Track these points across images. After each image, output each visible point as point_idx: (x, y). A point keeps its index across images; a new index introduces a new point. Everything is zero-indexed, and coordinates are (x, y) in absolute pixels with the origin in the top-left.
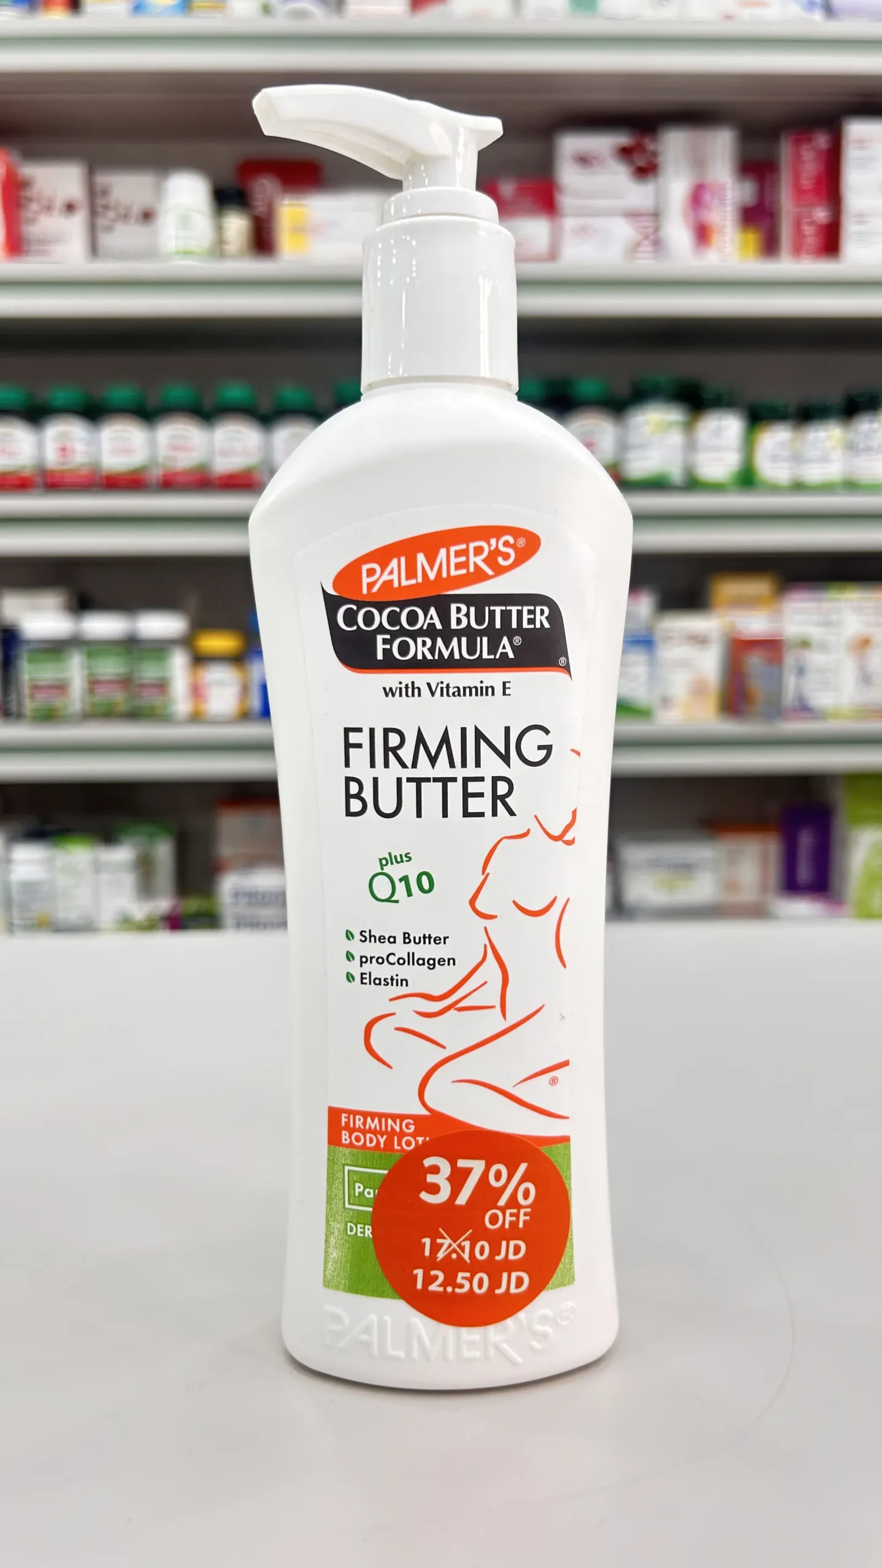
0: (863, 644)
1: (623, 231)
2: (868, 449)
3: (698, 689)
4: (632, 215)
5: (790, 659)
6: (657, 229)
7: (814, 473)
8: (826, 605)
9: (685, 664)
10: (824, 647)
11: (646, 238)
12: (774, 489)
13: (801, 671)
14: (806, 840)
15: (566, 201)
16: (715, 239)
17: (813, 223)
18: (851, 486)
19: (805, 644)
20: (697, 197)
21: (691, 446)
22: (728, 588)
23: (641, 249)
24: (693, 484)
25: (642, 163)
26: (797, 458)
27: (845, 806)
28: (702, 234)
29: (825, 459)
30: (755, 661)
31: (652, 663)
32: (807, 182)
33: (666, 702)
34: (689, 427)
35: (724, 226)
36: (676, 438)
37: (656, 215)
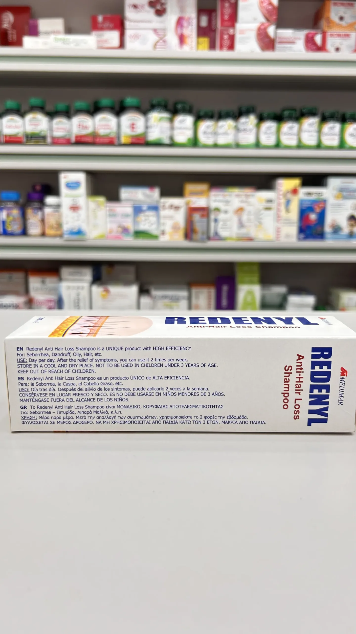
0: (240, 210)
1: (153, 38)
2: (245, 130)
3: (175, 228)
4: (155, 31)
5: (212, 217)
6: (165, 35)
7: (222, 141)
8: (226, 193)
9: (171, 217)
10: (226, 212)
11: (161, 39)
12: (206, 146)
13: (216, 221)
14: (225, 288)
15: (128, 24)
16: (188, 40)
17: (228, 34)
18: (238, 146)
19: (217, 210)
20: (180, 22)
21: (172, 128)
22: (189, 187)
23: (159, 44)
24: (173, 144)
25: (159, 7)
26: (215, 134)
27: (239, 276)
28: (182, 39)
29: (226, 134)
30: (197, 217)
31: (158, 217)
32: (226, 17)
33: (163, 233)
34: (171, 120)
35: (191, 35)
36: (166, 125)
37: (164, 30)
